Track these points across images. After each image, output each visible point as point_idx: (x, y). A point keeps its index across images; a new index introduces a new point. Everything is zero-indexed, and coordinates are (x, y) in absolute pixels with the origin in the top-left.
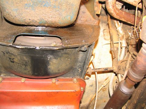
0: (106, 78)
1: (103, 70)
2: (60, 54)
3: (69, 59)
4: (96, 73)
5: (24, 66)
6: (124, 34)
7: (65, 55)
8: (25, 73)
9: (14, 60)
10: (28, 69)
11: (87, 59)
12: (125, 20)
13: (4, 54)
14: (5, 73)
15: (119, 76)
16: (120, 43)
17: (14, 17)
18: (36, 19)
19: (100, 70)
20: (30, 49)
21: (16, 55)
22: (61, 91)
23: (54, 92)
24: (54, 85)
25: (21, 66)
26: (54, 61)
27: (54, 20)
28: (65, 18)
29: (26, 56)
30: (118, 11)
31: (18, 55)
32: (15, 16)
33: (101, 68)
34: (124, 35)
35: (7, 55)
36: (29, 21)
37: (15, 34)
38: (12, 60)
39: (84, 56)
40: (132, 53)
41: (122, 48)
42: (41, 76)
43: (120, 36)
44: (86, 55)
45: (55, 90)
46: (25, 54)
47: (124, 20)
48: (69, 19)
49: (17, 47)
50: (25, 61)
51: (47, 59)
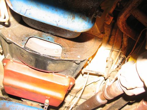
3: (64, 65)
5: (30, 62)
9: (24, 56)
10: (32, 64)
30: (126, 28)
31: (27, 54)
33: (93, 71)
35: (19, 51)
46: (31, 55)
50: (31, 59)
51: (47, 63)
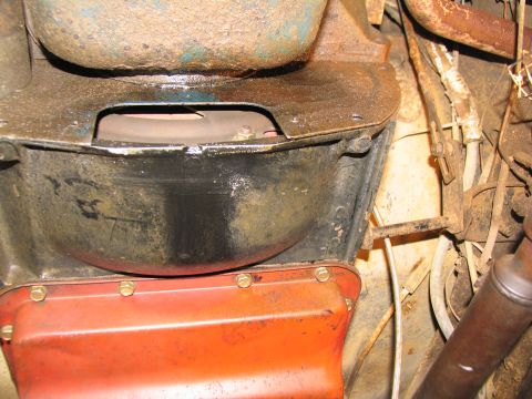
0: (415, 263)
1: (411, 230)
2: (275, 169)
3: (303, 188)
4: (387, 242)
5: (139, 229)
6: (468, 95)
7: (291, 175)
8: (142, 258)
9: (99, 207)
10: (152, 240)
11: (365, 189)
12: (474, 38)
13: (57, 186)
14: (55, 265)
15: (467, 247)
16: (456, 129)
17: (84, 40)
18: (168, 44)
19: (402, 231)
20: (165, 155)
21: (107, 188)
22: (276, 316)
23: (250, 322)
24: (245, 296)
25: (126, 230)
26: (255, 198)
27: (237, 42)
28: (278, 33)
29: (146, 186)
30: (448, 8)
31: (116, 183)
32: (90, 37)
33: (405, 224)
34: (472, 99)
35: (70, 190)
36: (142, 52)
37: (90, 105)
38: (89, 209)
39: (357, 177)
40: (511, 159)
41: (465, 146)
42: (201, 262)
43: (457, 101)
44: (364, 171)
45: (254, 314)
46: (142, 176)
47: (468, 40)
48: (295, 37)
49: (112, 150)
50: (142, 206)
51: (229, 194)
